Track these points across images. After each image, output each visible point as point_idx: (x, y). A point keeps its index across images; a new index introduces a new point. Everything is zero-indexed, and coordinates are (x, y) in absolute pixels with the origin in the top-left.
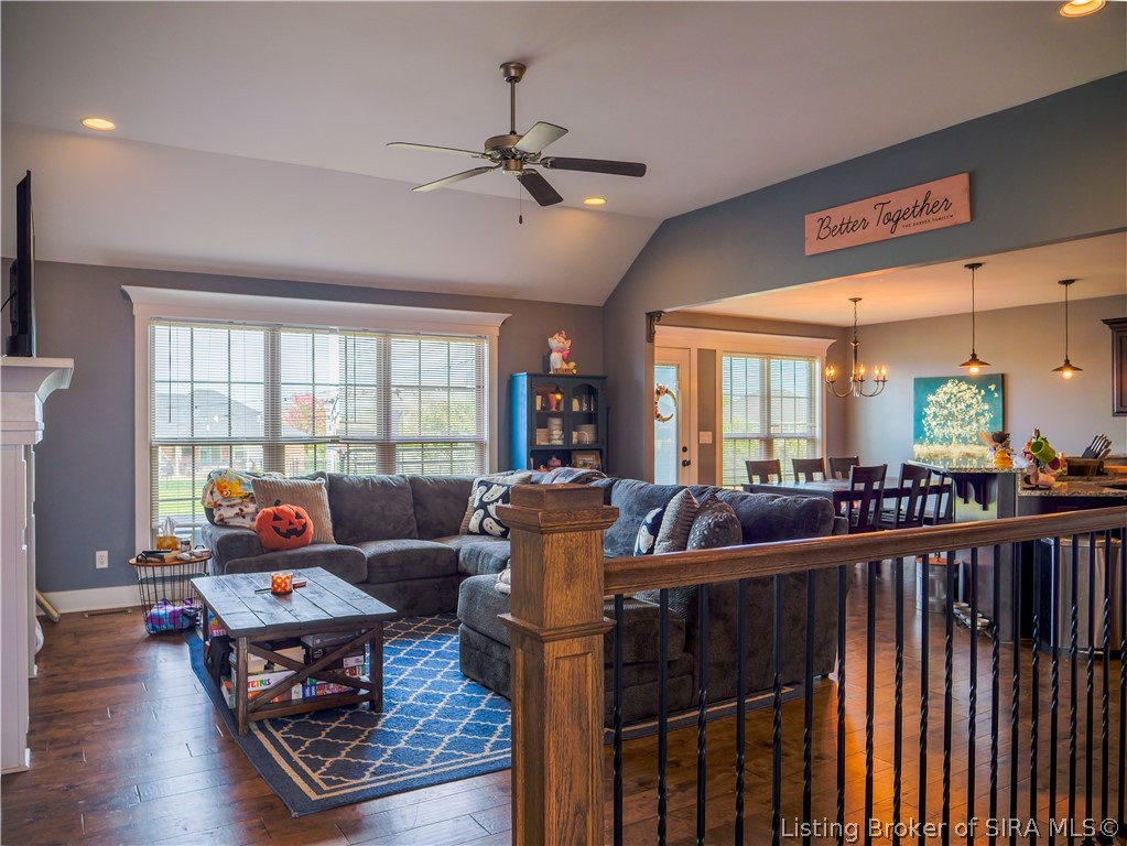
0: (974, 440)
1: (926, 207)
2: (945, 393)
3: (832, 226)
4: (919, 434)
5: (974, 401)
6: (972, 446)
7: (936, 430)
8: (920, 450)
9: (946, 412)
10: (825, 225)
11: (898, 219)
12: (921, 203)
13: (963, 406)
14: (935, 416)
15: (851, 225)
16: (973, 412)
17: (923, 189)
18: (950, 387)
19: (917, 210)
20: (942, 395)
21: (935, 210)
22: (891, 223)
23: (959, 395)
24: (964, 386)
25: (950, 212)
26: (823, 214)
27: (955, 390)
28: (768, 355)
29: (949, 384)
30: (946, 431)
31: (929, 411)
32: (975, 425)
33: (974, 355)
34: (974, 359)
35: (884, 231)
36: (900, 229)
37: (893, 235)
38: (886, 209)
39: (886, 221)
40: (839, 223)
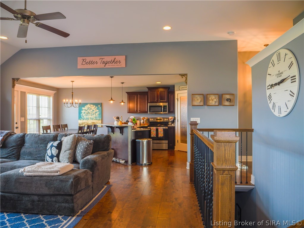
0: (95, 119)
1: (114, 61)
2: (87, 107)
3: (86, 62)
4: (80, 117)
5: (95, 109)
6: (94, 120)
7: (85, 116)
8: (80, 122)
9: (87, 112)
10: (84, 61)
11: (106, 63)
12: (113, 60)
13: (92, 110)
14: (84, 113)
15: (92, 63)
16: (94, 112)
17: (114, 57)
18: (88, 106)
19: (112, 62)
20: (86, 108)
21: (116, 63)
22: (104, 64)
23: (91, 108)
24: (92, 106)
25: (120, 64)
26: (84, 58)
27: (90, 106)
28: (39, 95)
29: (88, 105)
30: (87, 117)
31: (83, 112)
32: (95, 115)
33: (112, 98)
34: (112, 99)
35: (102, 66)
36: (107, 66)
37: (105, 67)
38: (103, 60)
39: (103, 63)
40: (89, 61)
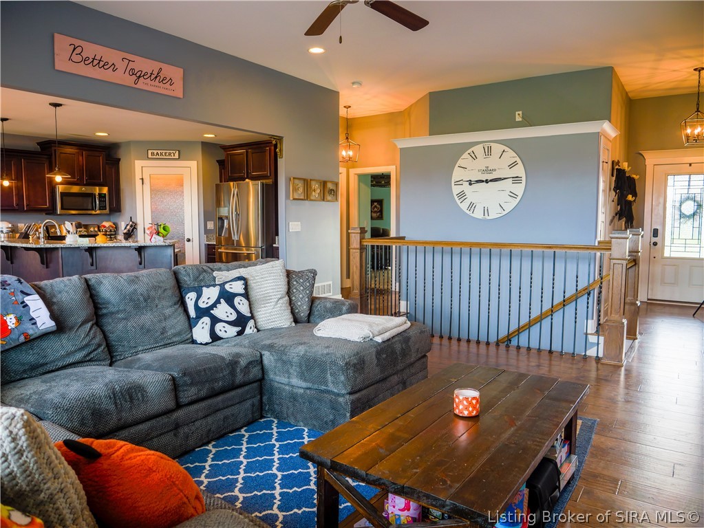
3: (84, 55)
10: (76, 52)
11: (140, 77)
12: (155, 73)
15: (102, 64)
17: (158, 65)
19: (153, 77)
21: (164, 82)
22: (134, 77)
25: (172, 87)
26: (75, 41)
35: (129, 80)
36: (141, 84)
37: (135, 86)
38: (131, 65)
39: (131, 74)
40: (91, 57)
